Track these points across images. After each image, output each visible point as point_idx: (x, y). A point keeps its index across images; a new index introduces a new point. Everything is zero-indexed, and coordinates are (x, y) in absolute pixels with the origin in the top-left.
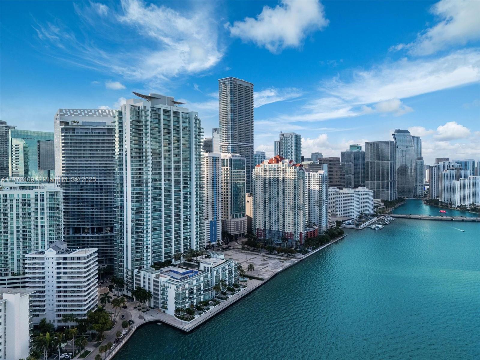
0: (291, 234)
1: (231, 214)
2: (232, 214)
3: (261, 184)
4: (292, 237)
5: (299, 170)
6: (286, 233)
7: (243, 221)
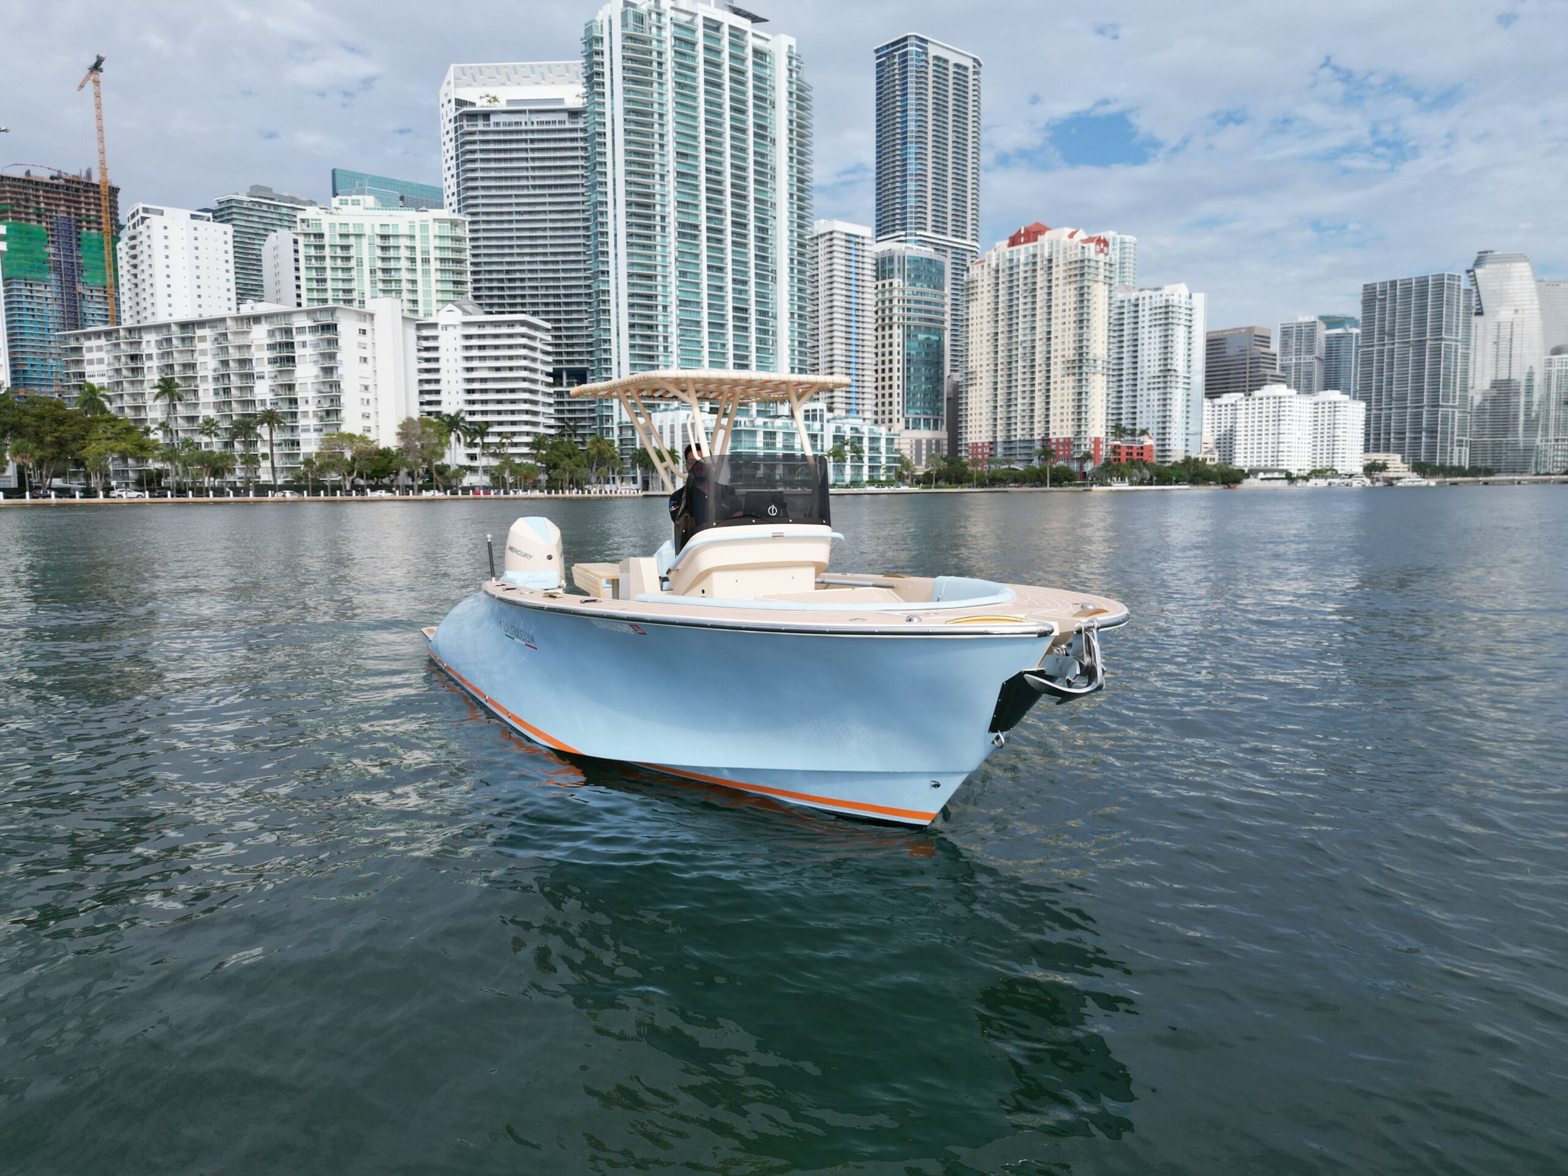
0: (1067, 442)
1: (900, 416)
2: (903, 417)
3: (986, 313)
5: (1097, 253)
6: (1054, 440)
7: (938, 441)
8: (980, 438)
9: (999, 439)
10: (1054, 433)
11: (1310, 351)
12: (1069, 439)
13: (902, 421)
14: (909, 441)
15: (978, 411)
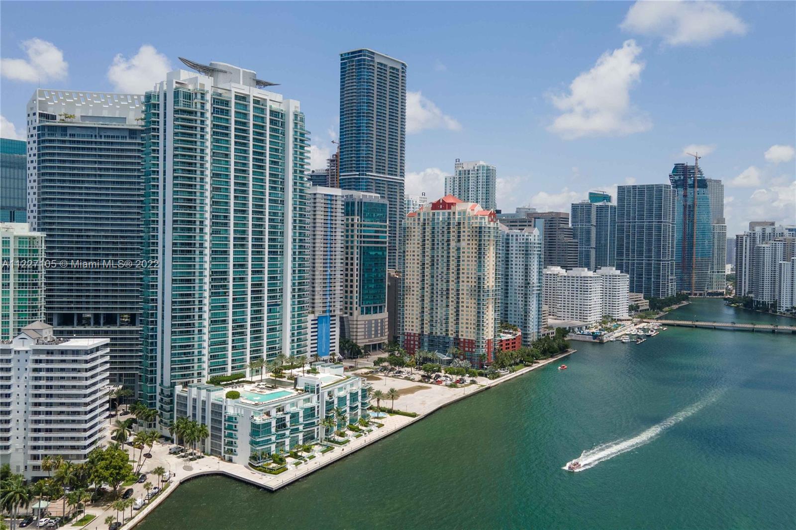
0: (471, 343)
1: (358, 306)
2: (360, 306)
3: (416, 249)
4: (472, 348)
5: (489, 222)
6: (462, 340)
7: (382, 320)
8: (412, 330)
9: (425, 333)
10: (462, 335)
11: (589, 222)
12: (472, 340)
13: (359, 308)
14: (363, 322)
15: (411, 312)
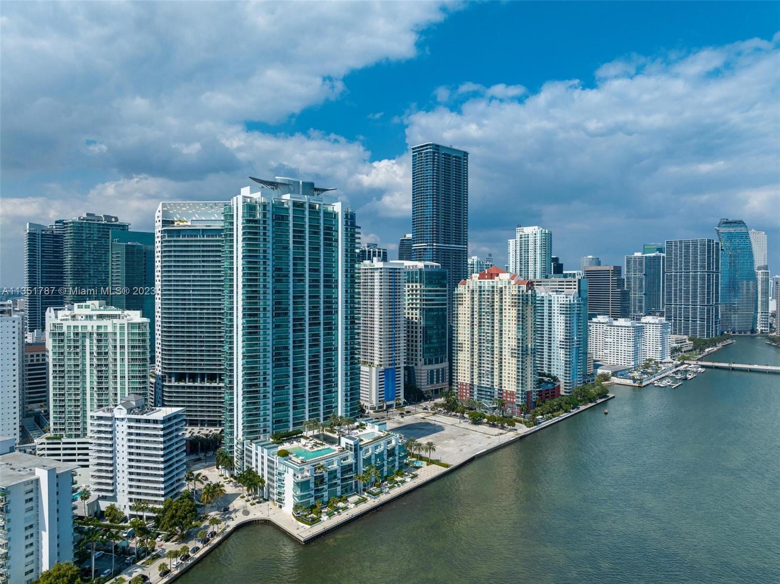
0: (512, 394)
1: (422, 357)
3: (467, 313)
4: (513, 399)
5: (527, 290)
6: (505, 391)
7: (443, 369)
8: (464, 380)
9: (475, 383)
10: (505, 387)
12: (513, 392)
13: (423, 360)
14: (426, 371)
15: (463, 365)
